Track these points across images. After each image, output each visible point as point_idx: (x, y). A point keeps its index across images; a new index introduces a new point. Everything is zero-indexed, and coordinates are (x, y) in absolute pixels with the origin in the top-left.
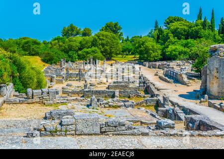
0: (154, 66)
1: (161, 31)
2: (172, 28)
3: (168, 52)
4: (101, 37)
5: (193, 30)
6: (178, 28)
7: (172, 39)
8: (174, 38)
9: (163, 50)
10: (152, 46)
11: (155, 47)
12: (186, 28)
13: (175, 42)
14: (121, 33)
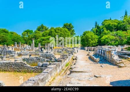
0: (90, 49)
1: (98, 28)
2: (106, 24)
3: (102, 40)
4: (57, 31)
5: (121, 25)
6: (110, 24)
7: (106, 31)
8: (107, 30)
9: (99, 39)
10: (91, 36)
11: (93, 37)
12: (116, 24)
13: (108, 33)
14: (73, 30)
